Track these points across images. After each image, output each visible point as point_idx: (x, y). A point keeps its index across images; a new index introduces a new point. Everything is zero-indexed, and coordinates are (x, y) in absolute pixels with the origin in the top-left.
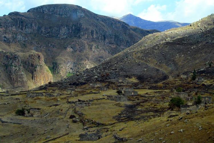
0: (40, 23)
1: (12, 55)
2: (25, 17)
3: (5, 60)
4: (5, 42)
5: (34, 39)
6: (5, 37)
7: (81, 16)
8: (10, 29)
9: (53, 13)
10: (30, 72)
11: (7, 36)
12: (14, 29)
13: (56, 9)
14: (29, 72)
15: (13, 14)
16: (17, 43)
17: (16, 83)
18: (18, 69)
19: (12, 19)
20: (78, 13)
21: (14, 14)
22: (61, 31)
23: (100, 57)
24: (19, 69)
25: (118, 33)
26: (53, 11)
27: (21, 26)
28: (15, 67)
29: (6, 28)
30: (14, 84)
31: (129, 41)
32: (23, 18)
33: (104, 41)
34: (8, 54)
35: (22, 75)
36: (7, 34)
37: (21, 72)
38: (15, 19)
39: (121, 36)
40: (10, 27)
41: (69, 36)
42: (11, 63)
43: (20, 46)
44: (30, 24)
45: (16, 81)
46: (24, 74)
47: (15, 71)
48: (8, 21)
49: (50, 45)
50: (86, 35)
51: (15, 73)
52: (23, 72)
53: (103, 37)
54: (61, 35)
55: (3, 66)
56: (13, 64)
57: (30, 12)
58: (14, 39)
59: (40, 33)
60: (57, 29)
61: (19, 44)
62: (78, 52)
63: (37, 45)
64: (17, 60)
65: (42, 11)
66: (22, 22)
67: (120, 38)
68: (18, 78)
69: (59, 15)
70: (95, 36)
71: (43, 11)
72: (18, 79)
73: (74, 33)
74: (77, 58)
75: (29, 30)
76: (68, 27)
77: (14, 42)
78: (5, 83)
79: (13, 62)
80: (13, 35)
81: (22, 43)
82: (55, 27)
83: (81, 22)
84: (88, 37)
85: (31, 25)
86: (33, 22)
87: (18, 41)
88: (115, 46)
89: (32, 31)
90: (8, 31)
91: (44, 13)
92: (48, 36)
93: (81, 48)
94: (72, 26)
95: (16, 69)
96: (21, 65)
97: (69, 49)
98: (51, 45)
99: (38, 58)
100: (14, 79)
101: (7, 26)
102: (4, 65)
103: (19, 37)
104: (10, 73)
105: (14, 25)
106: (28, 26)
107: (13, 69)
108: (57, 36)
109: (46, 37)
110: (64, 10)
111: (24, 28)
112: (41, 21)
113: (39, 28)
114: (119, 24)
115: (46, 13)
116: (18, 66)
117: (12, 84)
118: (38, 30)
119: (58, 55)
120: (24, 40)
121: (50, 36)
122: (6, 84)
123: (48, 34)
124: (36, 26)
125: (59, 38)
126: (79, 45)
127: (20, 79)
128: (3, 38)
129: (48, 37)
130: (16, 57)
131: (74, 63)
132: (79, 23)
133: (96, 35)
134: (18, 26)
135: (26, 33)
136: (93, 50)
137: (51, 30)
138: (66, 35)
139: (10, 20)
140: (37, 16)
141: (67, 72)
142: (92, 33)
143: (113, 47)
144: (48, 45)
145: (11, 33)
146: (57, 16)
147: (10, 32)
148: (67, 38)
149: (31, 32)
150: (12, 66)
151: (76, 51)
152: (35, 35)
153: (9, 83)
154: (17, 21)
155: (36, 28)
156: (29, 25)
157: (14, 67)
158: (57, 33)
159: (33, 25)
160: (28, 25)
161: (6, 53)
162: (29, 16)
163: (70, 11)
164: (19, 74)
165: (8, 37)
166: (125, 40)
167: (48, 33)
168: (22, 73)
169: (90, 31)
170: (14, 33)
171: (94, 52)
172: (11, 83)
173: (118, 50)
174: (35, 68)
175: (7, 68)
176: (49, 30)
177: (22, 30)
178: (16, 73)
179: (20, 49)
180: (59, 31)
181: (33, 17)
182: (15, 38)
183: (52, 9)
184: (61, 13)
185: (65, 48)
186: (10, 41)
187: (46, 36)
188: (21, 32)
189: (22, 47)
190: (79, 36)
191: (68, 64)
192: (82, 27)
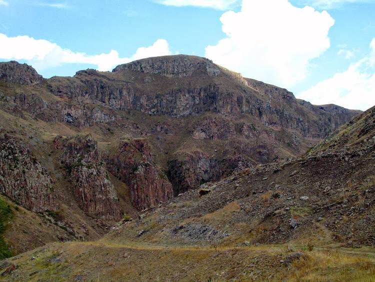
0: (137, 90)
1: (80, 141)
2: (109, 79)
3: (66, 153)
4: (70, 125)
5: (127, 119)
6: (69, 115)
7: (214, 73)
8: (80, 101)
9: (160, 71)
10: (123, 181)
11: (73, 112)
12: (87, 100)
13: (165, 63)
14: (120, 182)
15: (84, 73)
16: (94, 126)
17: (93, 204)
18: (95, 173)
19: (82, 81)
20: (207, 68)
21: (86, 72)
22: (178, 103)
23: (260, 147)
24: (99, 172)
25: (280, 106)
26: (160, 68)
27: (100, 95)
28: (88, 167)
29: (71, 98)
30: (87, 208)
31: (301, 120)
32: (104, 80)
33: (260, 118)
34: (72, 141)
35: (104, 185)
36: (73, 109)
37: (103, 179)
38: (88, 81)
39: (286, 110)
40: (79, 95)
41: (194, 111)
42: (80, 161)
43: (100, 131)
44: (118, 91)
45: (91, 201)
46: (110, 182)
47: (89, 177)
48: (75, 84)
49: (159, 129)
50: (229, 107)
51: (88, 182)
52: (107, 178)
53: (257, 111)
54: (180, 110)
55: (61, 168)
56: (83, 162)
57: (117, 72)
58: (88, 119)
59: (138, 108)
60: (170, 98)
61: (98, 128)
62: (216, 139)
63: (134, 131)
64: (92, 153)
65: (139, 69)
66: (102, 87)
67: (286, 115)
68: (97, 193)
69: (173, 74)
70: (245, 108)
71: (141, 68)
72: (95, 195)
73: (204, 104)
74: (216, 150)
75: (116, 104)
76: (191, 94)
77: (88, 125)
78: (65, 206)
79: (84, 157)
80: (84, 111)
81: (104, 126)
82: (167, 94)
83: (216, 83)
84: (231, 110)
85: (121, 93)
86: (125, 87)
87: (97, 123)
88: (279, 128)
89: (123, 104)
90: (74, 103)
91: (143, 72)
92: (153, 113)
93: (222, 130)
94: (199, 90)
95: (92, 174)
96: (101, 163)
97: (197, 134)
98: (162, 128)
99: (139, 150)
100: (86, 196)
101: (71, 93)
102: (64, 165)
103: (98, 115)
104: (77, 181)
105: (86, 93)
106: (114, 95)
107: (83, 173)
108: (172, 111)
109: (150, 115)
110: (182, 64)
111: (107, 98)
112: (138, 86)
113: (136, 99)
114: (277, 92)
115: (148, 71)
116: (94, 165)
117: (82, 209)
118: (134, 103)
119: (178, 147)
120: (108, 121)
121: (158, 111)
122: (67, 207)
123: (153, 110)
124: (129, 96)
125: (176, 115)
126: (216, 125)
127: (101, 196)
128: (66, 117)
129: (155, 115)
130: (89, 146)
131: (210, 160)
132: (213, 84)
133: (246, 106)
134: (96, 94)
135: (110, 108)
136: (246, 133)
137: (159, 102)
138: (188, 108)
139: (78, 82)
140: (131, 78)
141: (198, 180)
142: (239, 101)
143: (277, 130)
144: (156, 130)
145: (82, 107)
146: (168, 76)
147: (79, 104)
148: (190, 114)
149: (121, 105)
150: (82, 165)
151: (212, 136)
152: (129, 112)
153: (76, 206)
154: (93, 85)
155: (130, 99)
156: (117, 93)
157: (85, 169)
158: (170, 107)
159: (125, 93)
160: (115, 93)
161: (67, 140)
162: (115, 77)
163: (192, 65)
164: (97, 183)
165: (75, 114)
166: (295, 118)
167: (154, 107)
168: (106, 181)
169: (235, 99)
170: (88, 108)
171: (247, 137)
172: (80, 206)
173: (286, 134)
174: (134, 171)
175: (70, 172)
176: (156, 101)
177: (104, 102)
178: (93, 181)
179: (101, 137)
180: (175, 103)
181: (123, 79)
182: (89, 117)
183: (159, 63)
184: (176, 70)
185: (191, 132)
186: (79, 123)
187: (150, 113)
188: (102, 107)
189: (105, 134)
190: (216, 108)
191: (199, 164)
192: (220, 91)
